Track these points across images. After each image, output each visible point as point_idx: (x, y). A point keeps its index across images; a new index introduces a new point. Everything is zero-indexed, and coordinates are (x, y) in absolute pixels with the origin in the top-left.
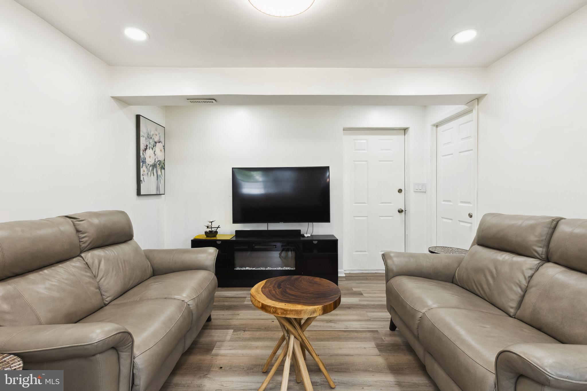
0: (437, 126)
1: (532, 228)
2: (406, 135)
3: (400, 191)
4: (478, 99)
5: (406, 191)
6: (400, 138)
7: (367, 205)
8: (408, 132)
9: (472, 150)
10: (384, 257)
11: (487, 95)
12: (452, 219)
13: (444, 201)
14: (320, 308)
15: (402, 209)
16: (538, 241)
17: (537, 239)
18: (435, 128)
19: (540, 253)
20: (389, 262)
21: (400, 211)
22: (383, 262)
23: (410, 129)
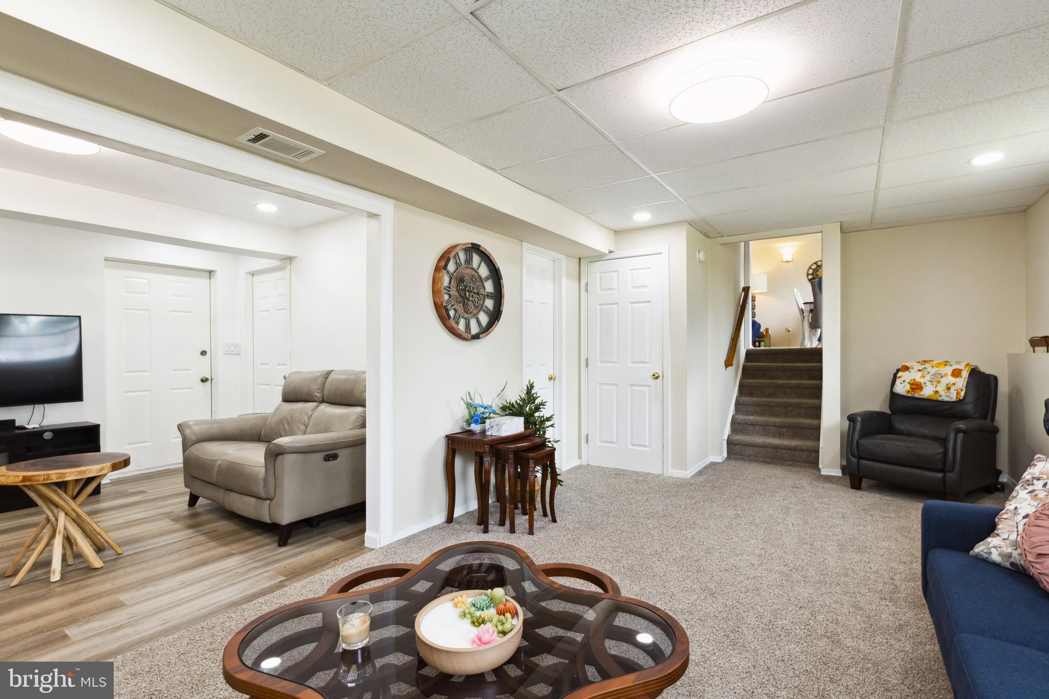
0: (253, 274)
1: (315, 379)
2: (212, 280)
3: (203, 353)
4: (290, 259)
5: (213, 354)
6: (204, 282)
7: (149, 373)
8: (215, 276)
9: (285, 309)
10: (180, 427)
11: (297, 258)
12: (269, 385)
13: (262, 364)
14: (109, 466)
15: (207, 377)
16: (318, 389)
17: (318, 387)
18: (250, 276)
19: (319, 397)
20: (187, 432)
21: (204, 380)
22: (180, 433)
23: (217, 272)
